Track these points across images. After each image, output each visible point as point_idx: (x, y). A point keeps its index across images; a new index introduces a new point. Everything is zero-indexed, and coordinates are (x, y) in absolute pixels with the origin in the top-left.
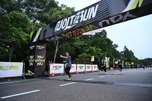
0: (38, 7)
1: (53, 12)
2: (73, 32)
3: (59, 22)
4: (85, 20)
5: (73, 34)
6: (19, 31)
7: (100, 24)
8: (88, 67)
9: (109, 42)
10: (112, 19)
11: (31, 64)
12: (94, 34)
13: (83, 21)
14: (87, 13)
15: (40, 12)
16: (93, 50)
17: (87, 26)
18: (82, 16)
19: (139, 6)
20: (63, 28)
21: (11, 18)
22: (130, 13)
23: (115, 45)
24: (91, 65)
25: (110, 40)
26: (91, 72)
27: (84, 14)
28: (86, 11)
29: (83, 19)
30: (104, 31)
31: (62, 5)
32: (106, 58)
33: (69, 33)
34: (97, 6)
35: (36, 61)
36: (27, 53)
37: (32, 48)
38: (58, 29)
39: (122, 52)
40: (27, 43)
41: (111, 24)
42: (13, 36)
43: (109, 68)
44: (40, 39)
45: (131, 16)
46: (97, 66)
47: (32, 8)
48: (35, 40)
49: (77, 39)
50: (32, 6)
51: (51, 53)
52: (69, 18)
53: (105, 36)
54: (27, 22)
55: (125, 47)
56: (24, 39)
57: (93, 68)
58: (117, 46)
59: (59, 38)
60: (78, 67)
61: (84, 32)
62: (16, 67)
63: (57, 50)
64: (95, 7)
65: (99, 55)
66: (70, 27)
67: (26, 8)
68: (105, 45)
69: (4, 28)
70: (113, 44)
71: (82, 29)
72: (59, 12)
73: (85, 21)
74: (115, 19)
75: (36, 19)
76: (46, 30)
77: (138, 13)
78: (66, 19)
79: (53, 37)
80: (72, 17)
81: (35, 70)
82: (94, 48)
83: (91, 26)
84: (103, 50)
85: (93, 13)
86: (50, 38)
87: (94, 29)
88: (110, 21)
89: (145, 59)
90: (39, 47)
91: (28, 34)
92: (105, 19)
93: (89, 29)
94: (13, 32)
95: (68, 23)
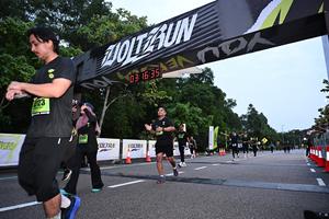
0: (65, 10)
1: (98, 24)
2: (143, 70)
3: (111, 47)
4: (167, 45)
5: (140, 74)
6: (18, 62)
7: (201, 55)
9: (219, 94)
10: (225, 47)
12: (187, 76)
13: (163, 47)
14: (173, 31)
15: (69, 23)
16: (183, 110)
17: (172, 59)
18: (162, 36)
19: (281, 22)
20: (120, 60)
22: (262, 36)
23: (230, 101)
25: (220, 90)
27: (166, 32)
30: (208, 70)
31: (120, 11)
32: (211, 128)
33: (134, 71)
34: (195, 16)
39: (244, 116)
41: (223, 56)
42: (5, 75)
43: (217, 150)
45: (263, 41)
47: (51, 13)
49: (151, 86)
50: (52, 8)
52: (134, 40)
53: (210, 81)
55: (251, 105)
58: (234, 104)
59: (110, 82)
60: (150, 146)
61: (165, 72)
62: (9, 146)
63: (105, 108)
64: (190, 18)
65: (197, 121)
66: (135, 59)
67: (38, 11)
70: (226, 99)
71: (162, 65)
72: (113, 25)
73: (169, 48)
75: (61, 38)
76: (82, 63)
77: (278, 36)
78: (127, 42)
79: (96, 78)
80: (141, 38)
82: (186, 106)
83: (180, 58)
84: (204, 110)
85: (186, 31)
86: (91, 81)
87: (186, 65)
88: (220, 49)
89: (290, 133)
92: (210, 45)
93: (176, 66)
94: (5, 64)
95: (131, 51)
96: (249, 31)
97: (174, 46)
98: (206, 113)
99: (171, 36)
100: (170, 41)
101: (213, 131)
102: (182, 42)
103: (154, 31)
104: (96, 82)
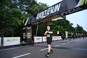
0: (26, 4)
1: (34, 7)
2: (47, 19)
3: (38, 14)
4: (53, 12)
6: (17, 19)
7: (62, 14)
8: (55, 38)
9: (68, 22)
10: (69, 11)
11: (24, 38)
13: (52, 13)
16: (58, 27)
17: (54, 16)
18: (51, 10)
20: (41, 17)
21: (12, 12)
23: (71, 23)
24: (57, 37)
26: (58, 40)
28: (54, 7)
29: (52, 12)
31: (39, 3)
34: (60, 4)
35: (27, 36)
36: (22, 31)
37: (24, 29)
38: (38, 18)
39: (76, 28)
40: (21, 25)
41: (69, 14)
42: (14, 22)
44: (29, 24)
45: (80, 9)
46: (61, 37)
47: (23, 5)
48: (25, 24)
50: (23, 4)
51: (34, 30)
52: (44, 12)
54: (20, 14)
55: (78, 24)
56: (20, 24)
57: (59, 38)
58: (73, 24)
61: (53, 19)
62: (17, 40)
63: (37, 28)
64: (59, 5)
65: (62, 30)
66: (44, 17)
67: (20, 5)
68: (65, 24)
69: (9, 18)
70: (70, 23)
71: (52, 18)
72: (38, 7)
74: (71, 11)
76: (31, 19)
78: (42, 12)
81: (26, 41)
82: (58, 26)
83: (56, 16)
85: (58, 8)
87: (58, 17)
90: (28, 28)
91: (22, 21)
93: (55, 17)
94: (14, 20)
95: (43, 15)
96: (76, 7)
97: (55, 12)
98: (65, 28)
99: (54, 10)
100: (53, 11)
101: (67, 33)
102: (57, 11)
103: (49, 9)
104: (35, 23)
